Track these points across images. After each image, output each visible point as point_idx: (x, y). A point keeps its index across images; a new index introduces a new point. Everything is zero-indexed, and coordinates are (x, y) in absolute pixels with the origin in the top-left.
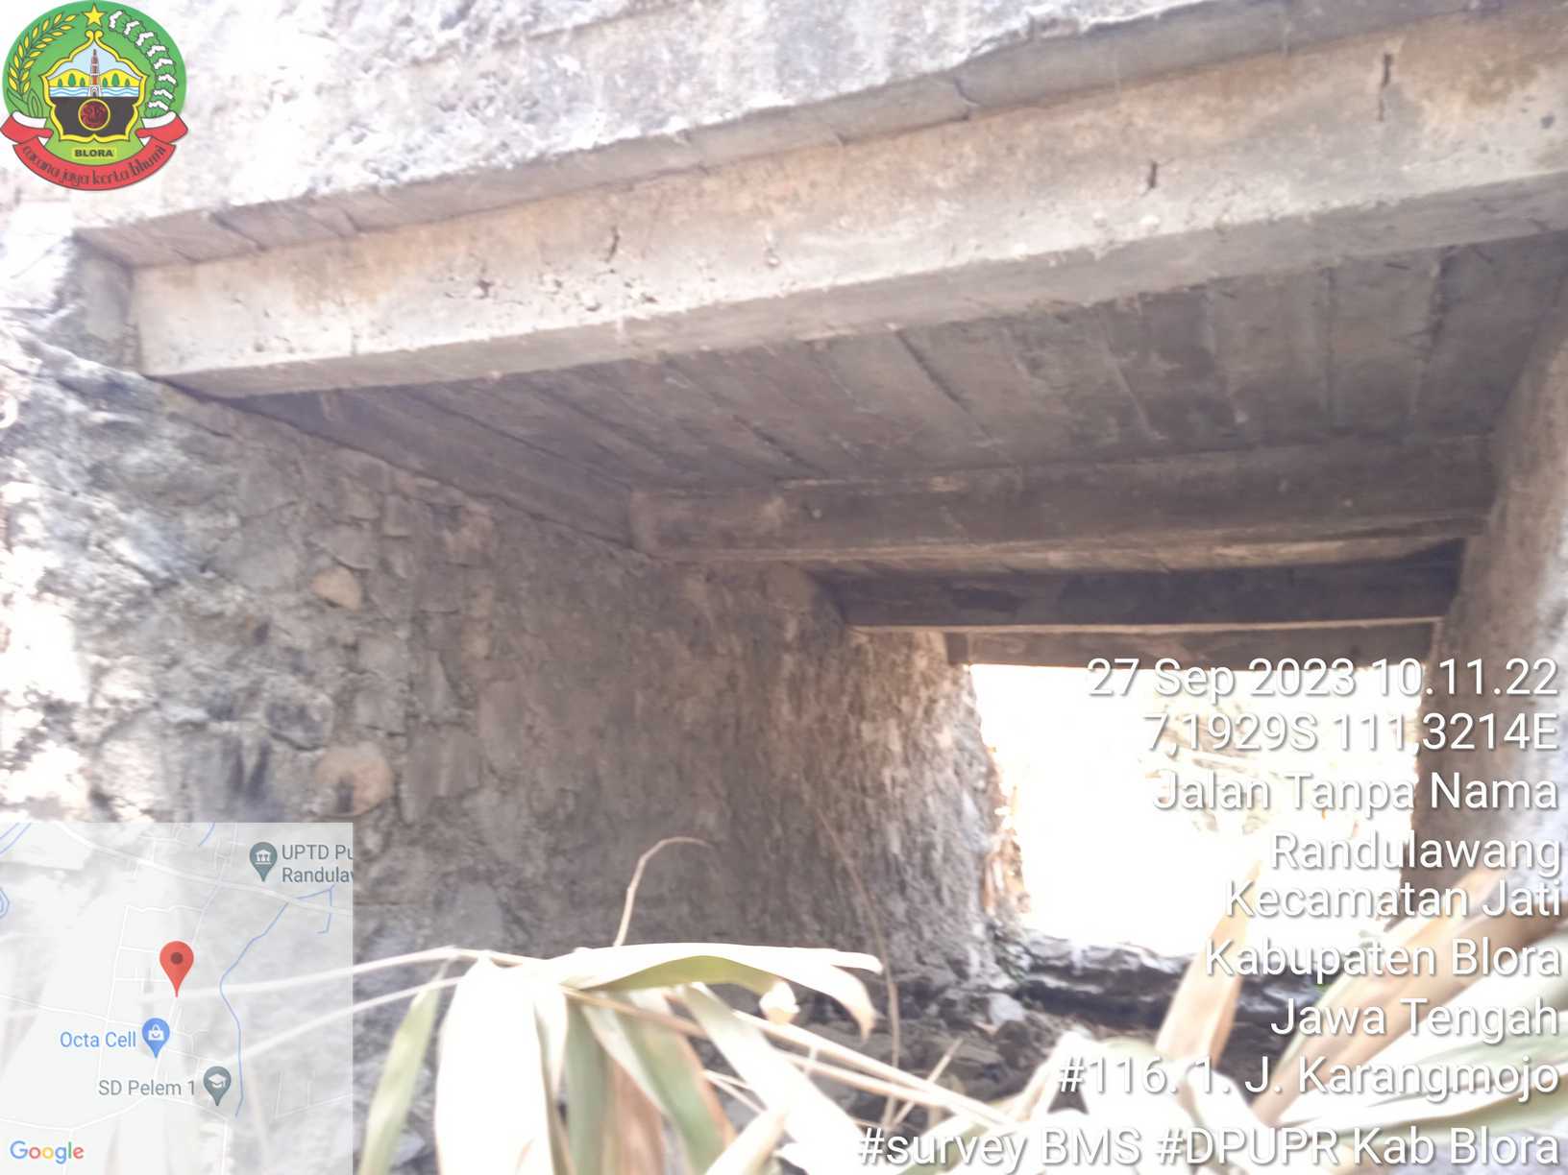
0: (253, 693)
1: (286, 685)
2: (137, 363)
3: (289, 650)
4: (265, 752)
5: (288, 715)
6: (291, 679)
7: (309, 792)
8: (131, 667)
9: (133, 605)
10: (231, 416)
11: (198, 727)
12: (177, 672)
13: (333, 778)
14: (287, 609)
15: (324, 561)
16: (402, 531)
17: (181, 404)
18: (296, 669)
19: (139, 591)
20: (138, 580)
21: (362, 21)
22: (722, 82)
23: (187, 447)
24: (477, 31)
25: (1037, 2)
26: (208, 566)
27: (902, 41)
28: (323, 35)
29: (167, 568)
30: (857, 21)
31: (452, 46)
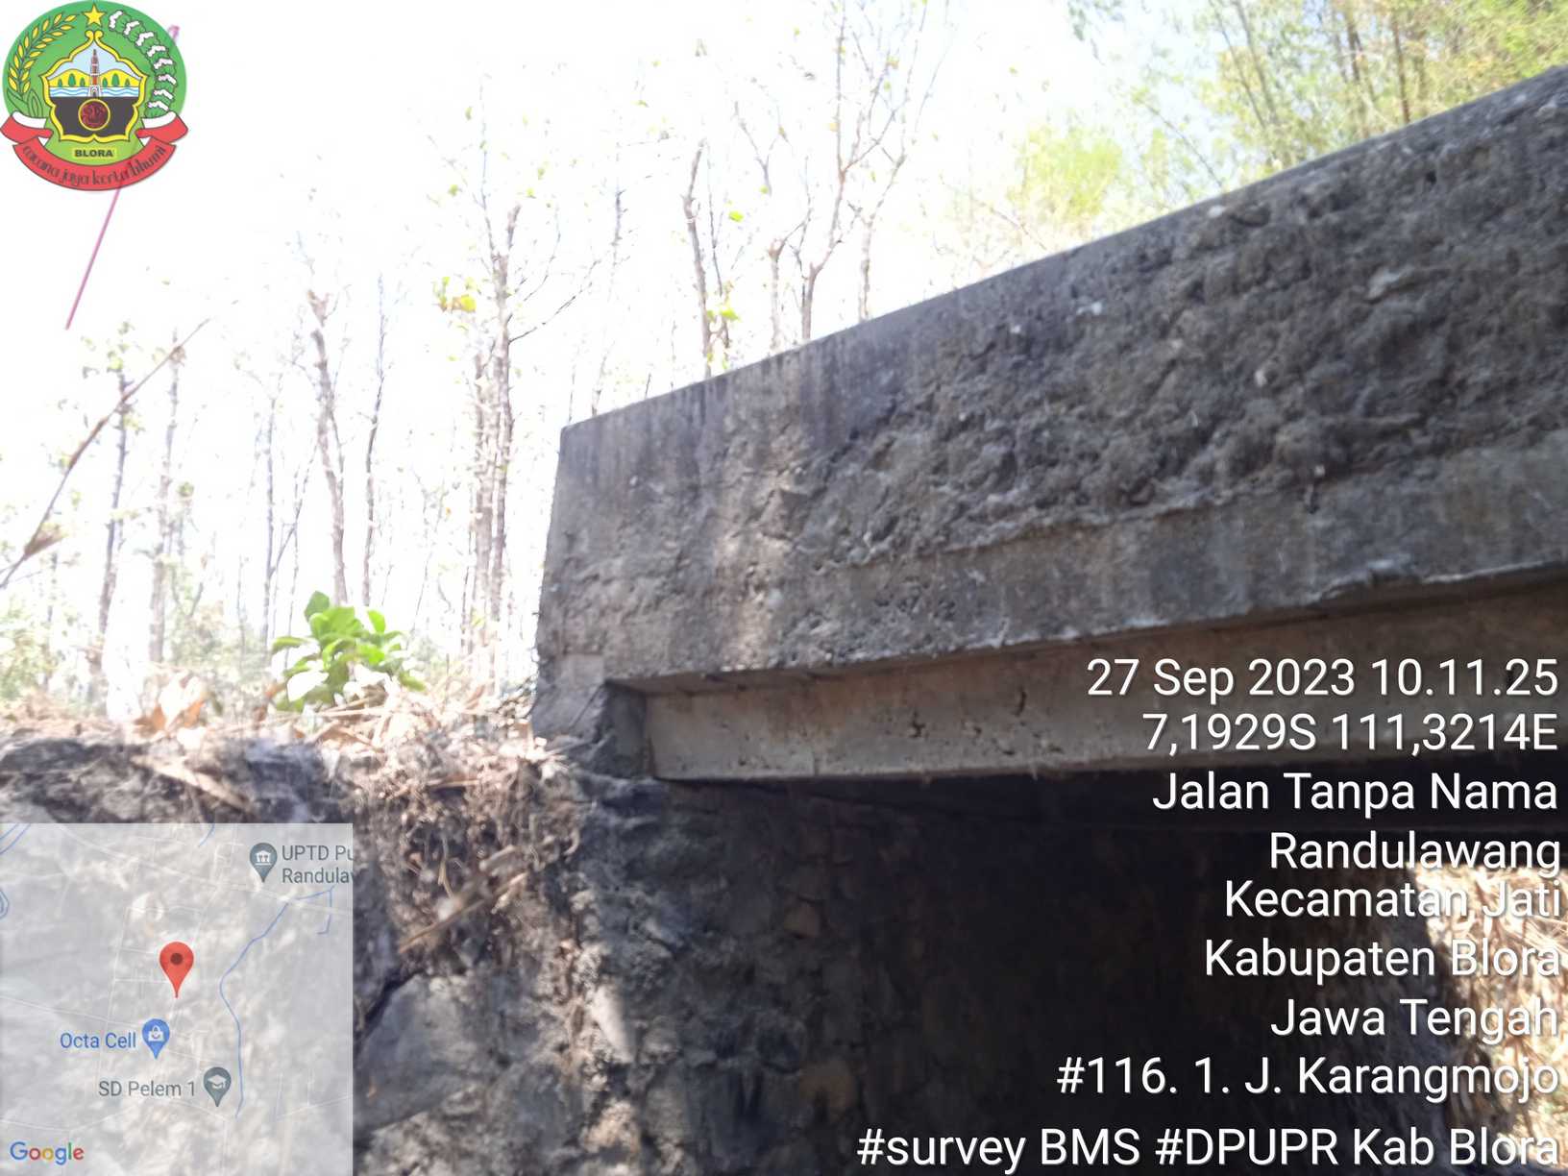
0: (746, 1029)
1: (770, 1018)
2: (652, 771)
3: (770, 985)
4: (759, 1080)
5: (779, 1042)
6: (774, 1012)
8: (662, 1025)
11: (710, 1067)
12: (694, 1022)
13: (811, 1094)
14: (766, 950)
15: (791, 901)
16: (848, 859)
17: (684, 796)
18: (777, 1002)
20: (663, 953)
21: (810, 528)
22: (1106, 599)
23: (689, 830)
24: (902, 544)
25: (1379, 556)
26: (709, 926)
27: (1259, 577)
28: (781, 537)
29: (682, 937)
30: (1218, 557)
31: (883, 555)
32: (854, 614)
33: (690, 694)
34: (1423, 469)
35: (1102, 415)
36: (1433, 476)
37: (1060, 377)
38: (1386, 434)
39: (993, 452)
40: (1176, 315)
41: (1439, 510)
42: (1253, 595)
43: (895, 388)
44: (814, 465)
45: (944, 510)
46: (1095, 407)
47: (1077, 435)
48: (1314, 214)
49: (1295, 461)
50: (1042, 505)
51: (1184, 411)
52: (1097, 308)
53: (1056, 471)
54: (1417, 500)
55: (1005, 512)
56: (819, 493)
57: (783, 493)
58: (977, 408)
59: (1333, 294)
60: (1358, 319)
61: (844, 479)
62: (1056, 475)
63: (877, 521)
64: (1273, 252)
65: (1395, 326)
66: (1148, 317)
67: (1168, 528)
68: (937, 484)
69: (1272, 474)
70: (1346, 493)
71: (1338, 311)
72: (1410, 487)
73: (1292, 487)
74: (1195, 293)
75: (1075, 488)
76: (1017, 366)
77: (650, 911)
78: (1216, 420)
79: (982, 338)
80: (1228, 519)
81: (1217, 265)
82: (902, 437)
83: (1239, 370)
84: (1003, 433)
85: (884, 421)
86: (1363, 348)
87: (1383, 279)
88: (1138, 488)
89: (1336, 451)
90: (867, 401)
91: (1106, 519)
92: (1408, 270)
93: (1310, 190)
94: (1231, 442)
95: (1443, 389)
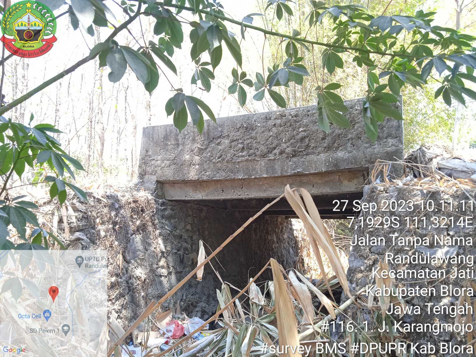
0: (181, 246)
1: (185, 245)
2: (164, 198)
3: (184, 239)
4: (183, 256)
5: (186, 249)
7: (188, 261)
8: (169, 245)
9: (168, 236)
10: (175, 203)
11: (176, 253)
12: (173, 245)
13: (191, 259)
14: (183, 232)
15: (187, 223)
16: (196, 215)
17: (170, 203)
18: (186, 242)
19: (169, 234)
21: (204, 155)
22: (259, 172)
23: (171, 210)
24: (224, 160)
25: (298, 169)
26: (175, 228)
27: (282, 170)
28: (198, 156)
29: (171, 229)
30: (276, 167)
31: (220, 161)
32: (213, 171)
33: (175, 183)
34: (305, 157)
35: (259, 142)
36: (306, 158)
37: (252, 135)
38: (300, 152)
39: (241, 146)
40: (271, 128)
41: (306, 163)
42: (281, 173)
43: (222, 132)
44: (205, 143)
45: (232, 155)
46: (258, 141)
47: (255, 145)
48: (292, 117)
49: (288, 154)
50: (249, 156)
51: (272, 144)
52: (259, 125)
53: (251, 150)
54: (304, 161)
55: (243, 156)
56: (206, 149)
57: (198, 147)
58: (238, 138)
59: (294, 130)
60: (298, 134)
61: (211, 146)
62: (252, 151)
63: (218, 155)
64: (286, 122)
65: (302, 136)
66: (267, 128)
67: (269, 162)
68: (230, 150)
69: (284, 155)
70: (294, 159)
71: (295, 132)
72: (303, 160)
73: (287, 157)
74: (275, 125)
75: (255, 154)
76: (245, 132)
77: (166, 224)
78: (277, 146)
79: (238, 126)
80: (278, 161)
81: (278, 122)
82: (223, 141)
83: (281, 139)
84: (242, 143)
85: (219, 137)
86: (298, 139)
87: (301, 129)
88: (265, 155)
89: (294, 153)
90: (216, 133)
91: (259, 159)
92: (304, 129)
93: (292, 113)
94: (279, 150)
95: (308, 146)
